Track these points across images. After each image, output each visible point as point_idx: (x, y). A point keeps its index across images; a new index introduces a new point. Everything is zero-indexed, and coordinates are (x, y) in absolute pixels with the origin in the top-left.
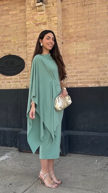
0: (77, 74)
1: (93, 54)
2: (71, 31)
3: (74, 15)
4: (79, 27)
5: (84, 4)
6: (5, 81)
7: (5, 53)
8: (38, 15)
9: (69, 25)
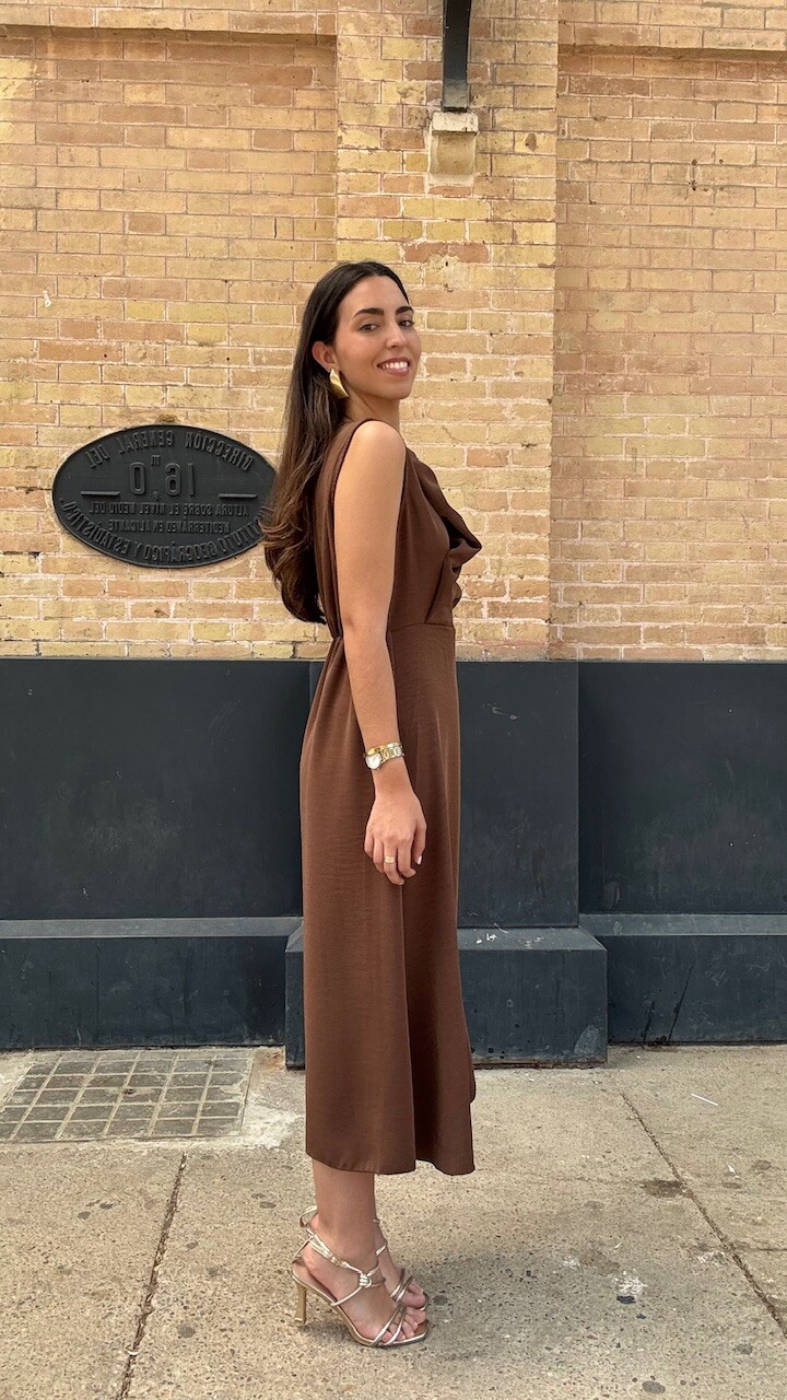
0: (635, 585)
1: (730, 477)
2: (608, 321)
3: (626, 231)
4: (653, 310)
5: (688, 178)
6: (129, 603)
7: (127, 412)
8: (427, 189)
9: (593, 285)
